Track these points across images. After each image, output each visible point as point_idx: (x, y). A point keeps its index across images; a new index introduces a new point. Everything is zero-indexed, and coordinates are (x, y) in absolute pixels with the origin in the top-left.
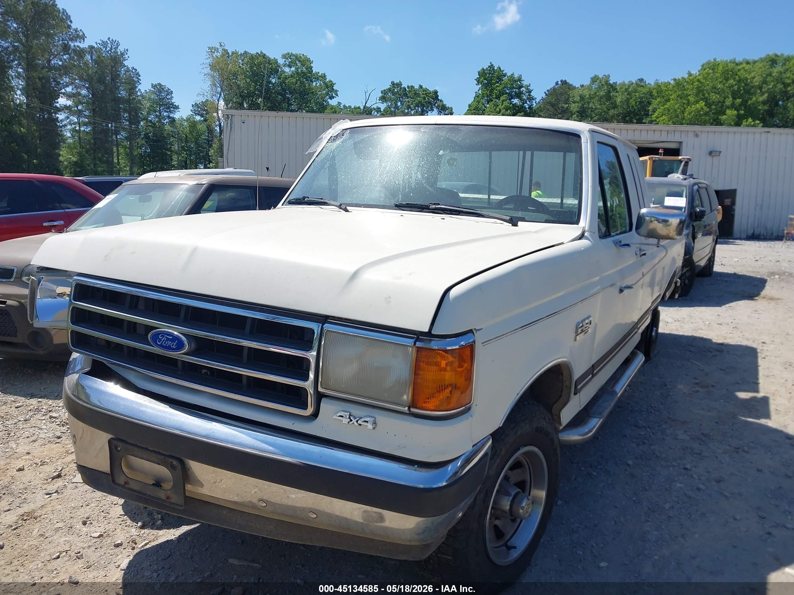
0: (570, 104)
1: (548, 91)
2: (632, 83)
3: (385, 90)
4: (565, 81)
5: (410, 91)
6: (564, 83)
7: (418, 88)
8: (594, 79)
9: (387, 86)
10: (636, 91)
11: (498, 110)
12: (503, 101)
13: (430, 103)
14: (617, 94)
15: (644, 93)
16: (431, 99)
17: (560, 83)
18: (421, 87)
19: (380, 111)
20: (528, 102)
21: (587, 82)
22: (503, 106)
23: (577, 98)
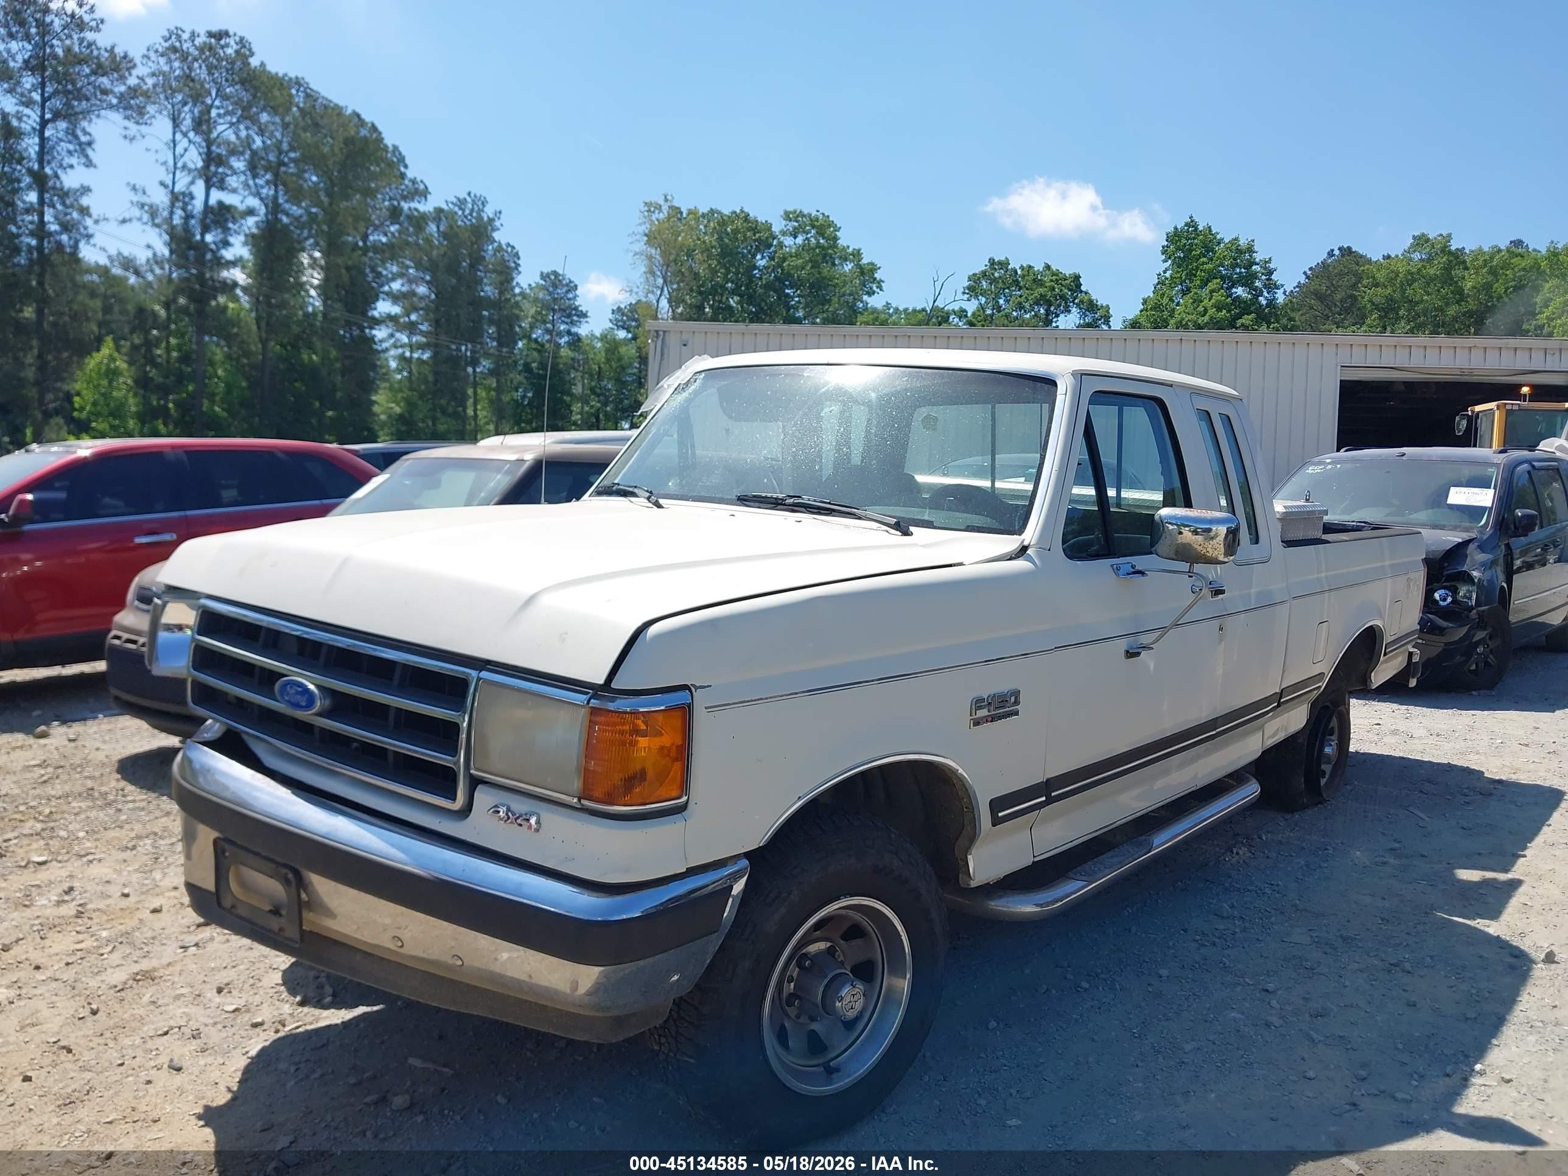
1: (1311, 269)
2: (1499, 250)
3: (974, 275)
4: (1349, 248)
5: (1023, 277)
6: (1347, 252)
7: (1041, 270)
8: (1418, 242)
9: (980, 266)
10: (1506, 265)
11: (1201, 309)
12: (1212, 291)
13: (1063, 297)
14: (1466, 273)
15: (1524, 270)
16: (1066, 291)
17: (1337, 252)
18: (1048, 267)
19: (966, 316)
20: (1265, 294)
21: (1400, 250)
22: (1213, 301)
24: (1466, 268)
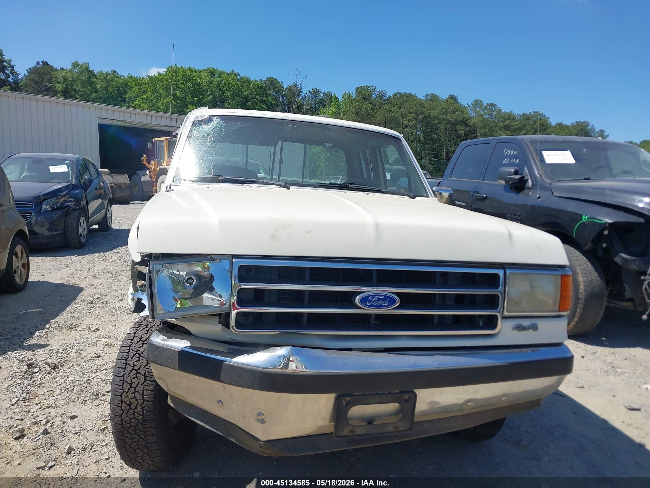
0: (54, 84)
1: (30, 69)
2: (109, 74)
4: (46, 62)
6: (45, 64)
8: (75, 65)
10: (113, 80)
15: (120, 83)
17: (41, 63)
20: (12, 77)
21: (68, 67)
23: (61, 79)
24: (97, 78)
